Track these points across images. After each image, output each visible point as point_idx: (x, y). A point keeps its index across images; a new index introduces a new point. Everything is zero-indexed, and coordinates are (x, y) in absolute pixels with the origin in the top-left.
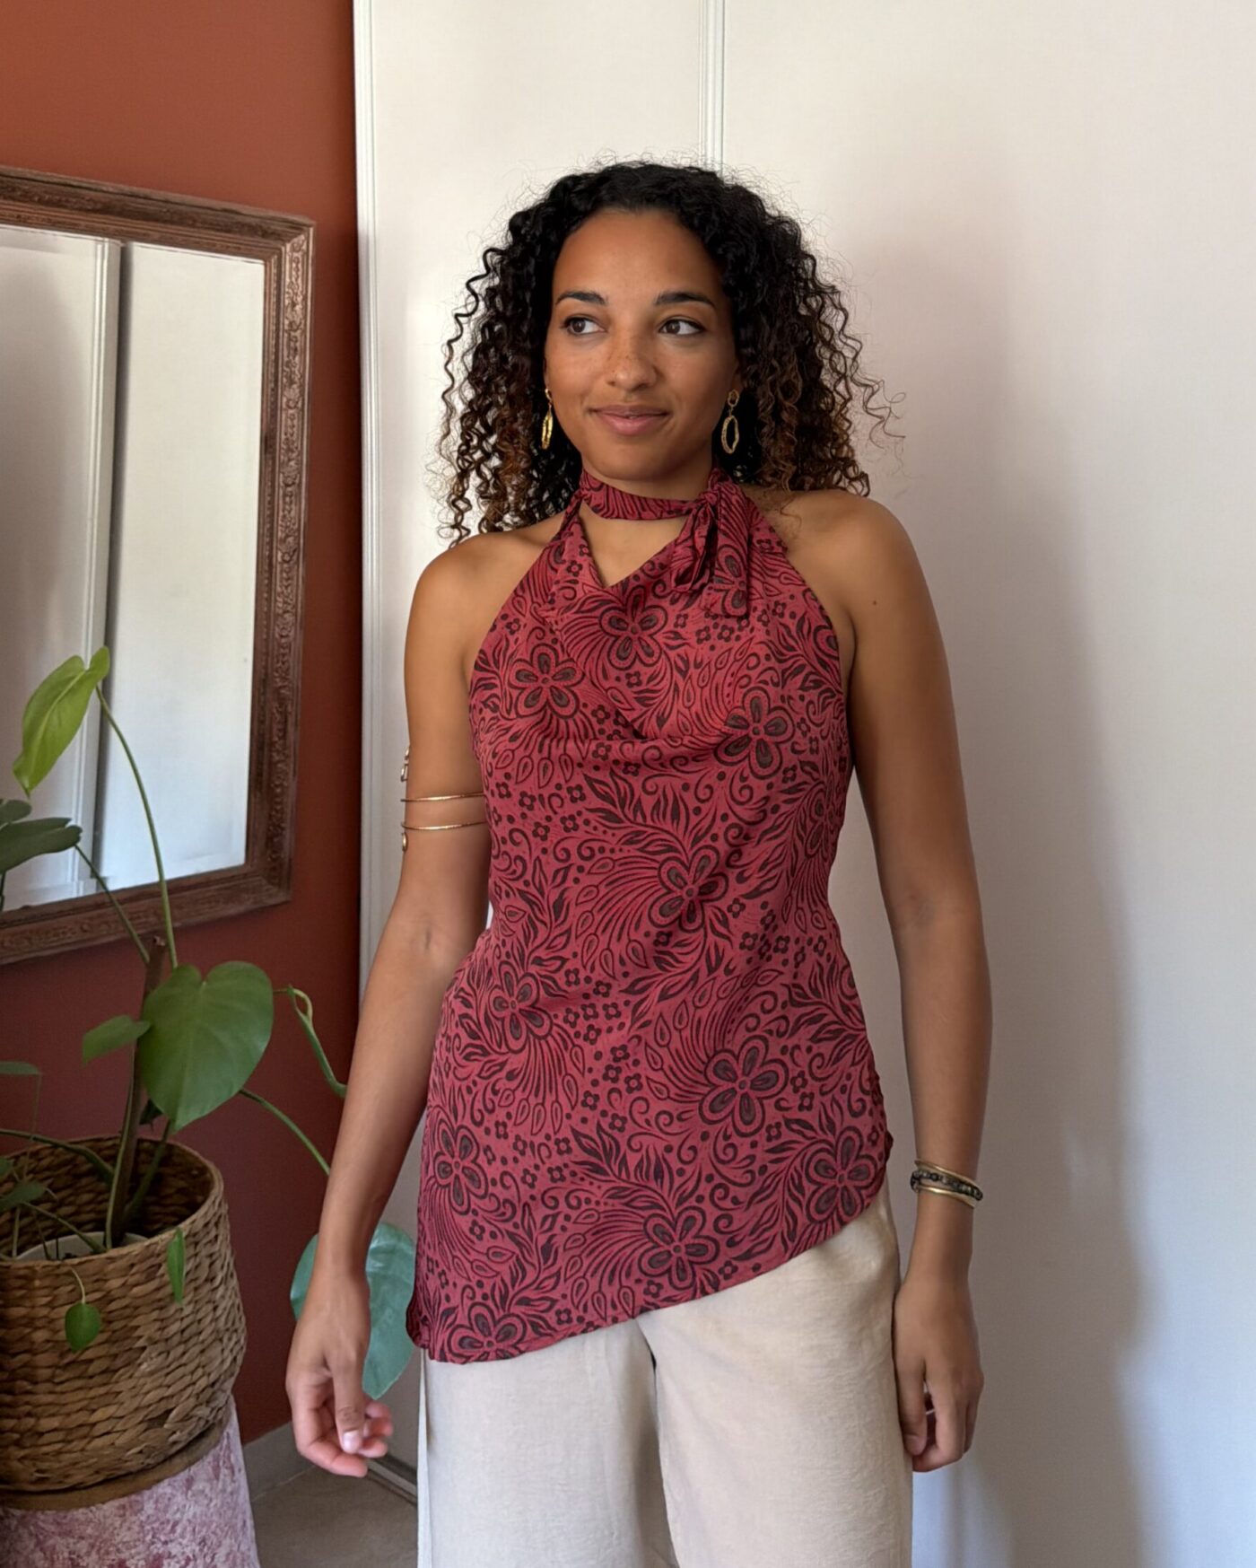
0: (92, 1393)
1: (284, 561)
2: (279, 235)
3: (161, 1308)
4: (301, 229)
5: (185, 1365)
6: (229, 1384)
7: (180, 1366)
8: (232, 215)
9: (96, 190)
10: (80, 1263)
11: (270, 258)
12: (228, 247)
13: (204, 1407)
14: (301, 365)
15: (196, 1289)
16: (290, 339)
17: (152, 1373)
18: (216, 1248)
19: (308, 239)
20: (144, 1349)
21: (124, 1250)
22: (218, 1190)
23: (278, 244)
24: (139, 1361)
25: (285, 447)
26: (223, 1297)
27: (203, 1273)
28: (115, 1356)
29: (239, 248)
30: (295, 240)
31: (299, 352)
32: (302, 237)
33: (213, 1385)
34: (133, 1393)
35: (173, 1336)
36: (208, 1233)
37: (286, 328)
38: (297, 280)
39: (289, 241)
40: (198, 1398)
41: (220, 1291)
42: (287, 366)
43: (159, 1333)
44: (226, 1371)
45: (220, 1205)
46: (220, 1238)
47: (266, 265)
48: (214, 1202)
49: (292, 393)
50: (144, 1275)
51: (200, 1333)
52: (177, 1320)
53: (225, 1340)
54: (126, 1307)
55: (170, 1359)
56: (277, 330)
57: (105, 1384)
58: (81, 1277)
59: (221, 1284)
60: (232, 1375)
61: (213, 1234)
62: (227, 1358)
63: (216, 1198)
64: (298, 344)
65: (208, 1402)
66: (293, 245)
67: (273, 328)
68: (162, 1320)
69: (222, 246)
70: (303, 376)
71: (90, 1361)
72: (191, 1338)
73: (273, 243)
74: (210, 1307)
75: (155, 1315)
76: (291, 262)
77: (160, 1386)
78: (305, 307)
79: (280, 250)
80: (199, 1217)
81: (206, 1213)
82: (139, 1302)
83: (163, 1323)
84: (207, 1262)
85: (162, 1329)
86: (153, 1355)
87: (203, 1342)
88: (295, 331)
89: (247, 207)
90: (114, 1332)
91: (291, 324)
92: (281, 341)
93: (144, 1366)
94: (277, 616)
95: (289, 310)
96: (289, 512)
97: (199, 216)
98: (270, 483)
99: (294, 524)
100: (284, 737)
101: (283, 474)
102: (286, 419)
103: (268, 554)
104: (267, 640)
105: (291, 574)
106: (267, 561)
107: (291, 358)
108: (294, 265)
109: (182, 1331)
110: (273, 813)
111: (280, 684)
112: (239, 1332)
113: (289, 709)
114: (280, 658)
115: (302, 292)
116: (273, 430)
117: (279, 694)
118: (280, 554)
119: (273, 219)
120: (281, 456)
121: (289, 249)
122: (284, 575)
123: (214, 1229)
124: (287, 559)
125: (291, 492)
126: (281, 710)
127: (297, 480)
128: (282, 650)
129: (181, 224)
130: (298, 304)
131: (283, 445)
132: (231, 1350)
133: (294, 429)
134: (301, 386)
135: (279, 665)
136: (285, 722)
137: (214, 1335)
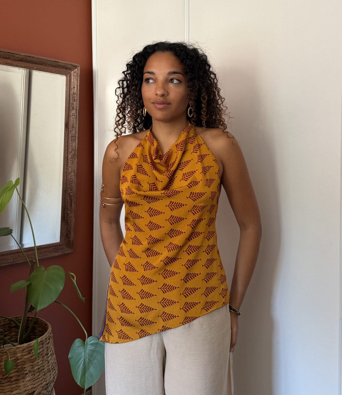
0: (12, 386)
1: (71, 158)
2: (70, 69)
3: (32, 362)
4: (76, 67)
5: (39, 378)
6: (52, 384)
7: (37, 379)
8: (57, 63)
9: (18, 55)
10: (9, 349)
11: (68, 75)
12: (56, 71)
13: (44, 390)
14: (76, 104)
15: (43, 357)
16: (73, 97)
17: (29, 381)
18: (49, 345)
19: (78, 70)
20: (27, 374)
21: (22, 345)
22: (50, 329)
23: (70, 71)
24: (26, 377)
25: (72, 126)
27: (45, 352)
28: (19, 376)
29: (59, 72)
30: (75, 70)
31: (76, 100)
33: (47, 384)
34: (24, 386)
35: (36, 370)
36: (46, 341)
37: (72, 94)
38: (75, 81)
39: (73, 71)
40: (43, 388)
41: (50, 358)
42: (72, 104)
43: (32, 369)
44: (51, 380)
45: (50, 334)
46: (50, 343)
47: (66, 77)
48: (48, 333)
49: (74, 112)
50: (27, 353)
51: (44, 369)
52: (37, 366)
53: (51, 372)
54: (22, 362)
55: (35, 376)
56: (70, 95)
57: (16, 384)
58: (9, 353)
59: (50, 356)
60: (53, 382)
61: (48, 341)
62: (52, 377)
63: (49, 332)
64: (75, 98)
65: (46, 389)
66: (74, 71)
67: (68, 94)
68: (33, 365)
69: (54, 71)
70: (77, 107)
71: (12, 377)
72: (41, 371)
73: (68, 71)
74: (47, 362)
75: (31, 364)
77: (32, 384)
78: (77, 88)
79: (70, 73)
80: (44, 337)
81: (46, 335)
82: (26, 360)
83: (33, 366)
84: (46, 349)
85: (33, 368)
86: (30, 375)
87: (45, 372)
88: (74, 95)
89: (61, 61)
90: (19, 369)
91: (73, 93)
92: (71, 98)
93: (27, 378)
94: (69, 173)
95: (73, 89)
96: (73, 144)
97: (48, 62)
98: (67, 136)
99: (74, 148)
100: (71, 207)
101: (71, 134)
102: (72, 119)
103: (67, 156)
104: (66, 180)
105: (73, 161)
106: (66, 158)
107: (73, 102)
108: (74, 77)
109: (39, 369)
110: (68, 228)
111: (70, 192)
112: (56, 370)
113: (73, 199)
114: (70, 184)
115: (76, 84)
116: (69, 122)
117: (70, 194)
118: (70, 156)
119: (68, 64)
120: (70, 129)
121: (73, 73)
122: (71, 162)
123: (48, 340)
124: (72, 157)
125: (73, 139)
126: (70, 199)
127: (75, 136)
128: (71, 182)
129: (43, 65)
130: (75, 87)
131: (71, 126)
132: (53, 375)
133: (74, 122)
134: (76, 110)
135: (70, 186)
136: (71, 202)
137: (48, 370)
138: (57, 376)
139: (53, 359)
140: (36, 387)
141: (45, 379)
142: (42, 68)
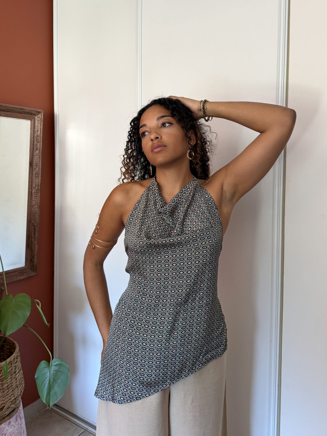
2: (34, 114)
4: (40, 113)
6: (20, 398)
7: (7, 395)
8: (23, 110)
12: (22, 117)
13: (13, 405)
14: (40, 145)
15: (11, 375)
16: (37, 139)
18: (17, 364)
19: (41, 115)
22: (17, 349)
23: (34, 116)
26: (18, 376)
27: (13, 371)
29: (24, 117)
30: (38, 115)
31: (39, 142)
32: (40, 115)
33: (15, 399)
35: (5, 387)
36: (14, 361)
38: (39, 125)
39: (37, 116)
40: (11, 403)
42: (36, 145)
44: (19, 395)
45: (18, 353)
46: (18, 362)
47: (31, 121)
48: (16, 353)
49: (37, 152)
51: (12, 386)
52: (6, 384)
53: (19, 387)
55: (5, 393)
59: (18, 373)
61: (16, 361)
62: (19, 392)
64: (39, 140)
65: (14, 403)
66: (38, 117)
67: (33, 136)
68: (2, 384)
69: (20, 117)
70: (40, 148)
72: (10, 388)
73: (32, 116)
74: (15, 379)
76: (37, 120)
78: (41, 131)
79: (35, 118)
80: (12, 357)
81: (14, 356)
84: (14, 368)
87: (13, 388)
88: (38, 137)
89: (26, 108)
91: (37, 135)
92: (35, 140)
94: (33, 206)
95: (37, 132)
96: (36, 180)
97: (14, 110)
98: (31, 174)
99: (38, 183)
100: (35, 235)
101: (35, 171)
102: (36, 158)
103: (31, 191)
104: (30, 212)
105: (36, 196)
106: (31, 192)
107: (37, 143)
108: (38, 121)
109: (8, 386)
110: (32, 253)
111: (34, 222)
112: (23, 384)
113: (36, 228)
114: (34, 216)
115: (40, 128)
116: (33, 161)
117: (33, 225)
118: (34, 191)
119: (33, 110)
120: (34, 167)
121: (37, 118)
122: (35, 196)
123: (16, 359)
124: (36, 192)
125: (37, 176)
126: (34, 228)
127: (38, 173)
128: (34, 214)
129: (10, 112)
130: (39, 131)
131: (35, 164)
132: (20, 389)
133: (38, 161)
134: (40, 150)
135: (34, 217)
136: (35, 231)
137: (16, 386)
138: (24, 390)
139: (20, 375)
140: (5, 403)
141: (13, 394)
142: (10, 114)
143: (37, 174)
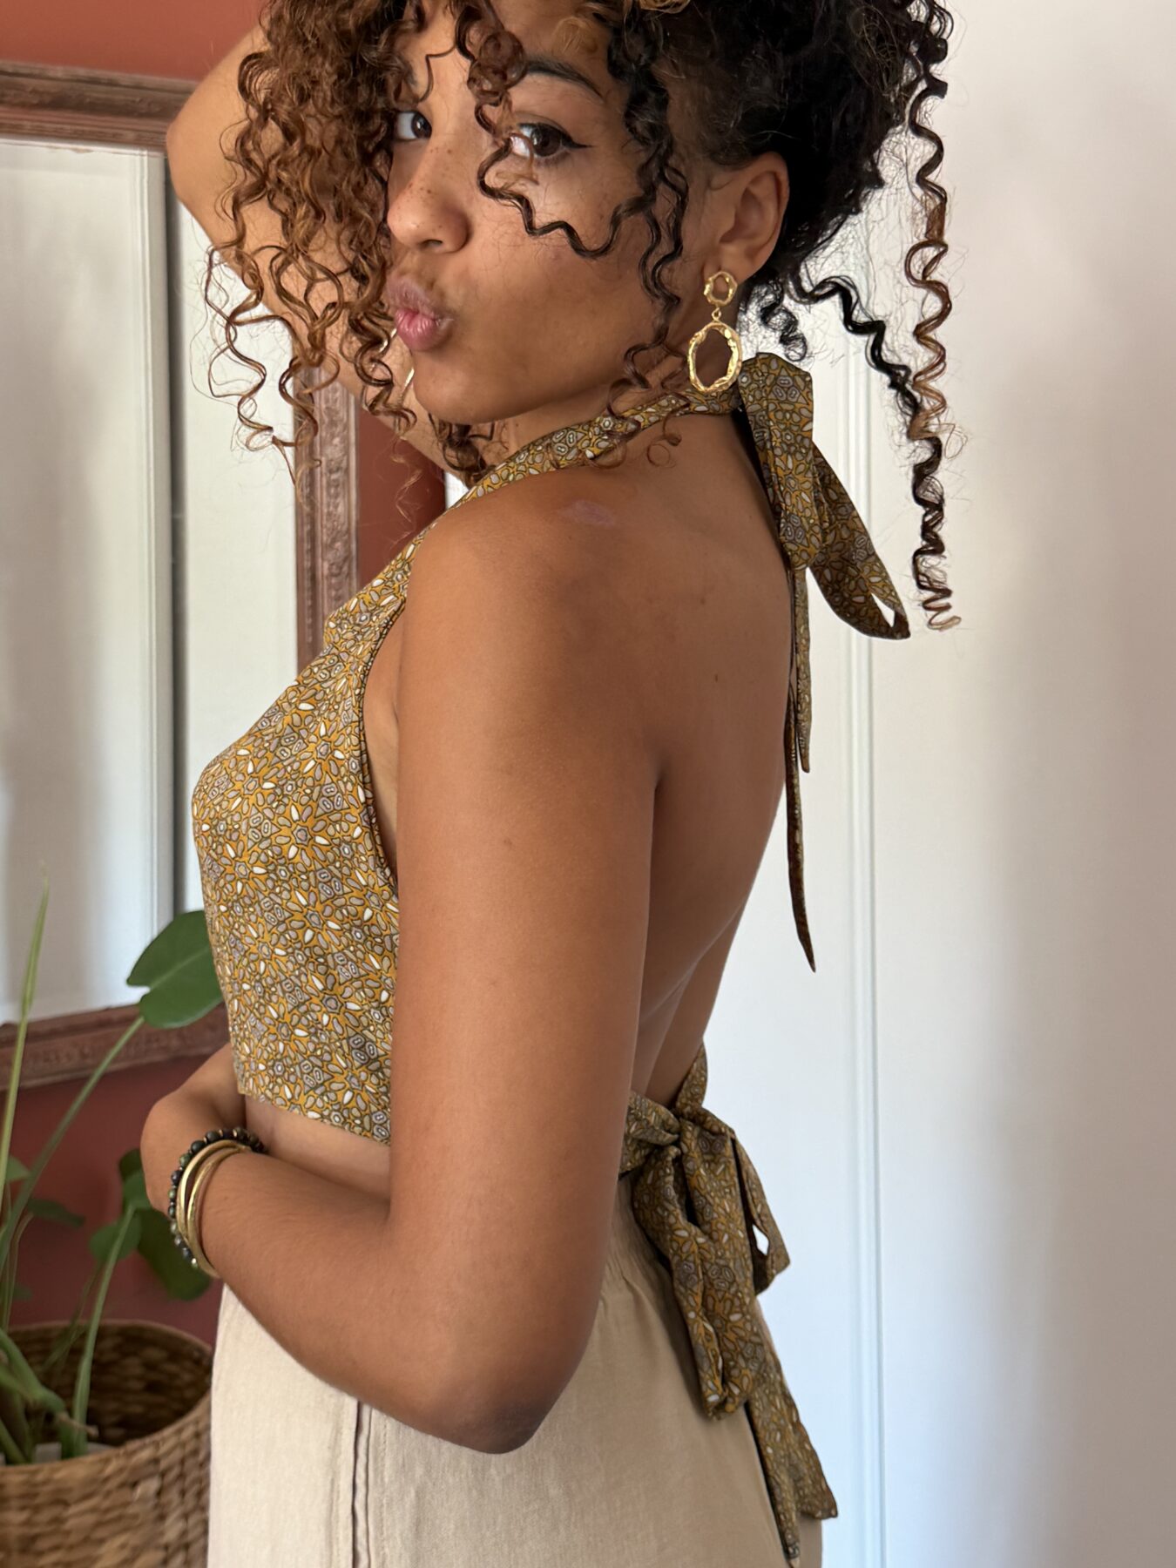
96: (336, 507)
99: (343, 524)
101: (325, 454)
125: (338, 479)
143: (338, 469)
